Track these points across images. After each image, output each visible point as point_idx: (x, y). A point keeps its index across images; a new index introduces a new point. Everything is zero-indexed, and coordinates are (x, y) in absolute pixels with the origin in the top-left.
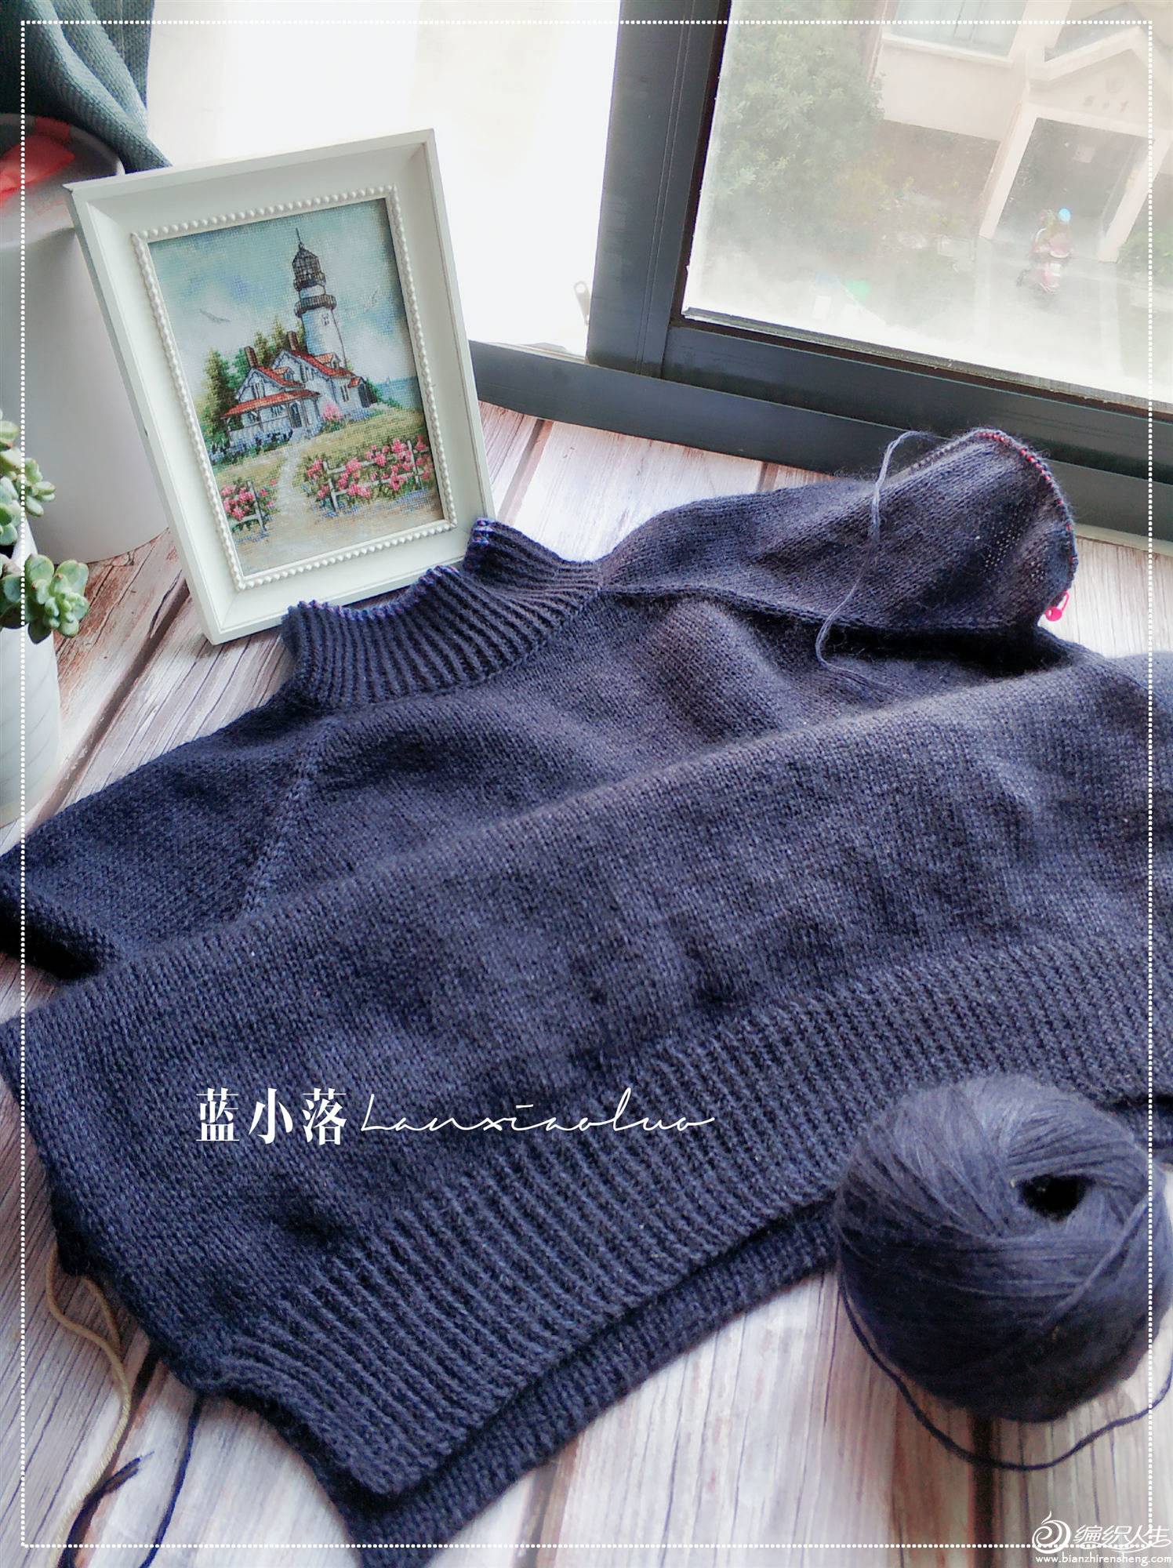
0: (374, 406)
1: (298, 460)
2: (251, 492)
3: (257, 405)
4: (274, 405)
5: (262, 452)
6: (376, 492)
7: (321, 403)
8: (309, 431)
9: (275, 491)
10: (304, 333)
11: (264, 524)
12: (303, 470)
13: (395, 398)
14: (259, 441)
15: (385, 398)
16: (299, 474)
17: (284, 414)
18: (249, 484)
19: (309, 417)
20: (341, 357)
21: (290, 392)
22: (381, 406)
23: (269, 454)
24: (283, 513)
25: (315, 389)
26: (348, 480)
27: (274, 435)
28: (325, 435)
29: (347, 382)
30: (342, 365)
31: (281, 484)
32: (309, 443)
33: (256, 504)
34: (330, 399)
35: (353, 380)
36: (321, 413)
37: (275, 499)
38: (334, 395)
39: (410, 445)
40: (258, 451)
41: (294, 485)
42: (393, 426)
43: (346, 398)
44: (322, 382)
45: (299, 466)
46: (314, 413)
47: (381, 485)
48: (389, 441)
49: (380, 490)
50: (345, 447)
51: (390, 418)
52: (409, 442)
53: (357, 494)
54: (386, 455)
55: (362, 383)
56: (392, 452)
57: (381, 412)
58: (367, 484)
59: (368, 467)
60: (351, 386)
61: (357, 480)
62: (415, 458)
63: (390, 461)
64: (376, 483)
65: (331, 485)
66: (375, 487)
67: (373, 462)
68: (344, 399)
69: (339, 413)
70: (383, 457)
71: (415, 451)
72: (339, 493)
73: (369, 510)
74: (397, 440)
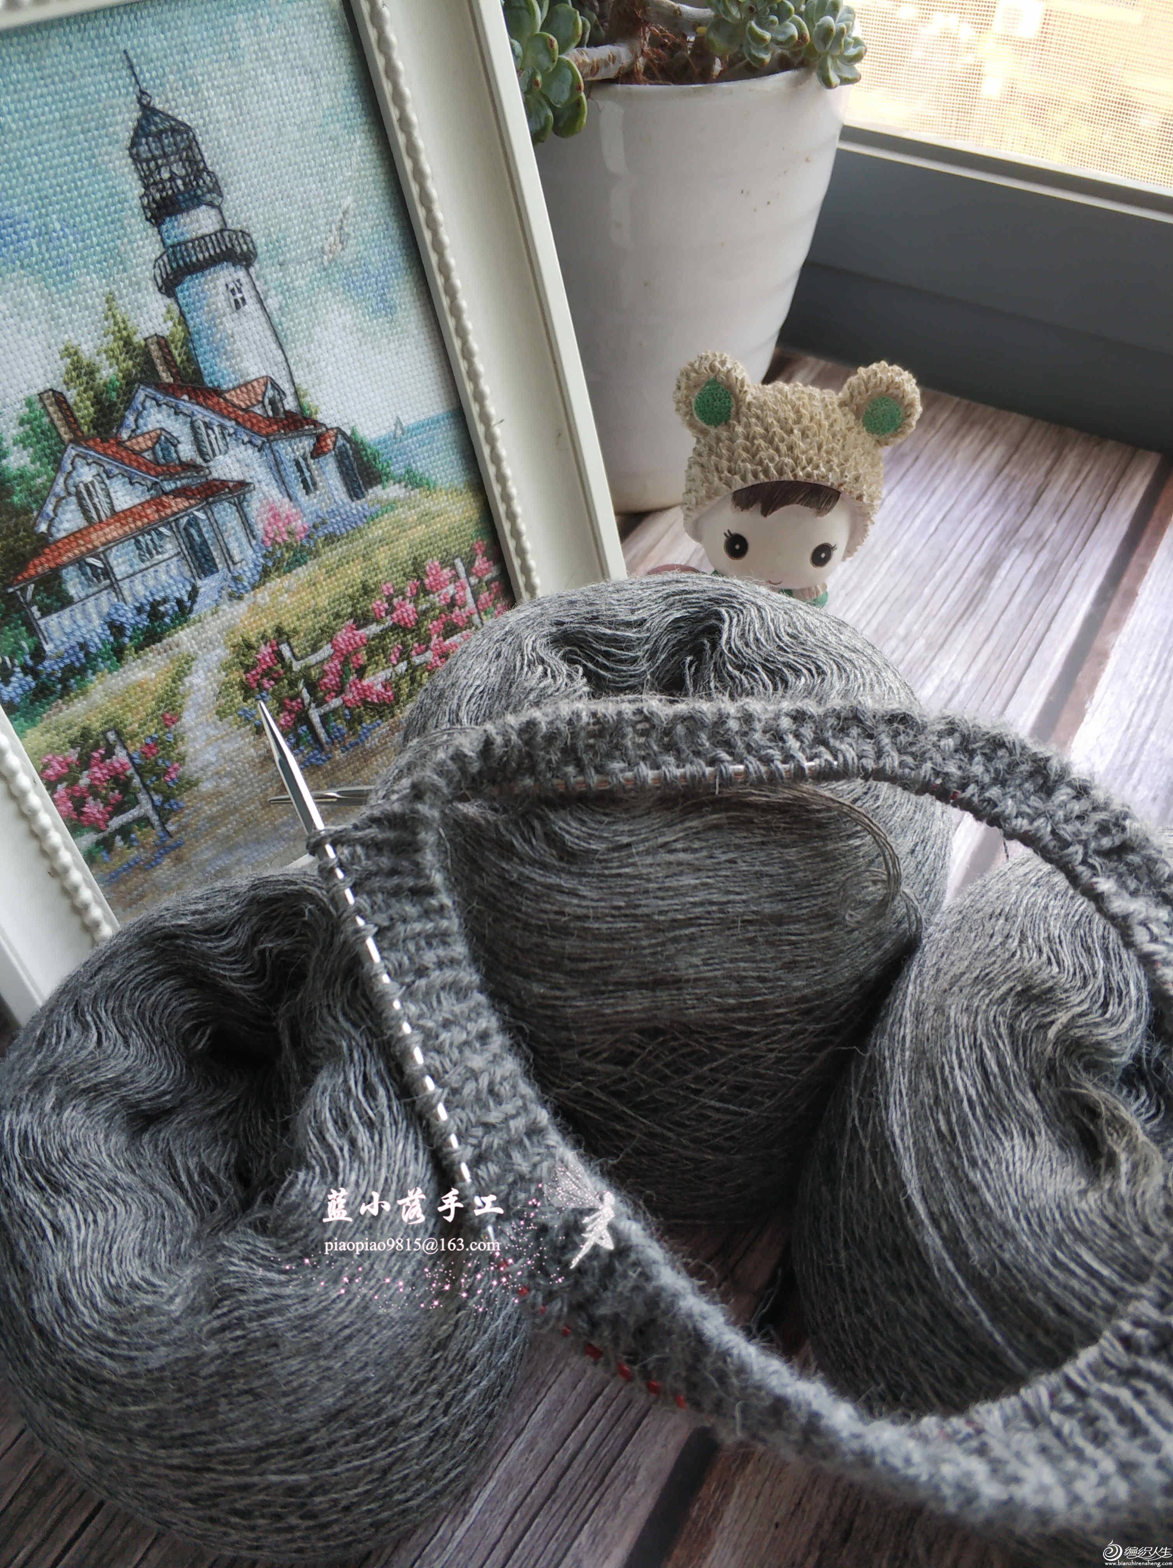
0: (376, 492)
1: (222, 653)
2: (121, 755)
3: (98, 538)
4: (143, 531)
5: (130, 655)
6: (405, 688)
7: (255, 506)
8: (236, 579)
9: (179, 738)
10: (188, 339)
11: (163, 824)
12: (237, 675)
13: (420, 466)
14: (116, 628)
15: (398, 469)
16: (226, 686)
17: (170, 548)
18: (111, 736)
19: (233, 547)
20: (286, 386)
21: (177, 493)
22: (392, 491)
23: (149, 654)
24: (207, 786)
25: (235, 473)
26: (342, 675)
27: (154, 605)
28: (275, 583)
29: (306, 444)
30: (290, 404)
31: (188, 718)
32: (242, 608)
33: (136, 781)
34: (275, 493)
35: (320, 438)
36: (260, 533)
37: (182, 759)
38: (282, 481)
39: (461, 569)
40: (118, 653)
41: (221, 714)
42: (420, 532)
43: (308, 486)
44: (249, 454)
45: (227, 667)
46: (241, 534)
47: (413, 669)
48: (417, 568)
49: (413, 680)
50: (323, 601)
51: (412, 516)
52: (458, 562)
53: (365, 703)
54: (415, 600)
55: (341, 442)
56: (427, 593)
57: (391, 505)
58: (383, 675)
59: (382, 636)
60: (317, 452)
61: (361, 672)
62: (475, 595)
63: (424, 613)
64: (402, 667)
65: (305, 694)
66: (401, 677)
67: (388, 622)
68: (306, 487)
69: (299, 524)
70: (410, 606)
71: (474, 580)
72: (326, 708)
73: (395, 729)
74: (432, 562)
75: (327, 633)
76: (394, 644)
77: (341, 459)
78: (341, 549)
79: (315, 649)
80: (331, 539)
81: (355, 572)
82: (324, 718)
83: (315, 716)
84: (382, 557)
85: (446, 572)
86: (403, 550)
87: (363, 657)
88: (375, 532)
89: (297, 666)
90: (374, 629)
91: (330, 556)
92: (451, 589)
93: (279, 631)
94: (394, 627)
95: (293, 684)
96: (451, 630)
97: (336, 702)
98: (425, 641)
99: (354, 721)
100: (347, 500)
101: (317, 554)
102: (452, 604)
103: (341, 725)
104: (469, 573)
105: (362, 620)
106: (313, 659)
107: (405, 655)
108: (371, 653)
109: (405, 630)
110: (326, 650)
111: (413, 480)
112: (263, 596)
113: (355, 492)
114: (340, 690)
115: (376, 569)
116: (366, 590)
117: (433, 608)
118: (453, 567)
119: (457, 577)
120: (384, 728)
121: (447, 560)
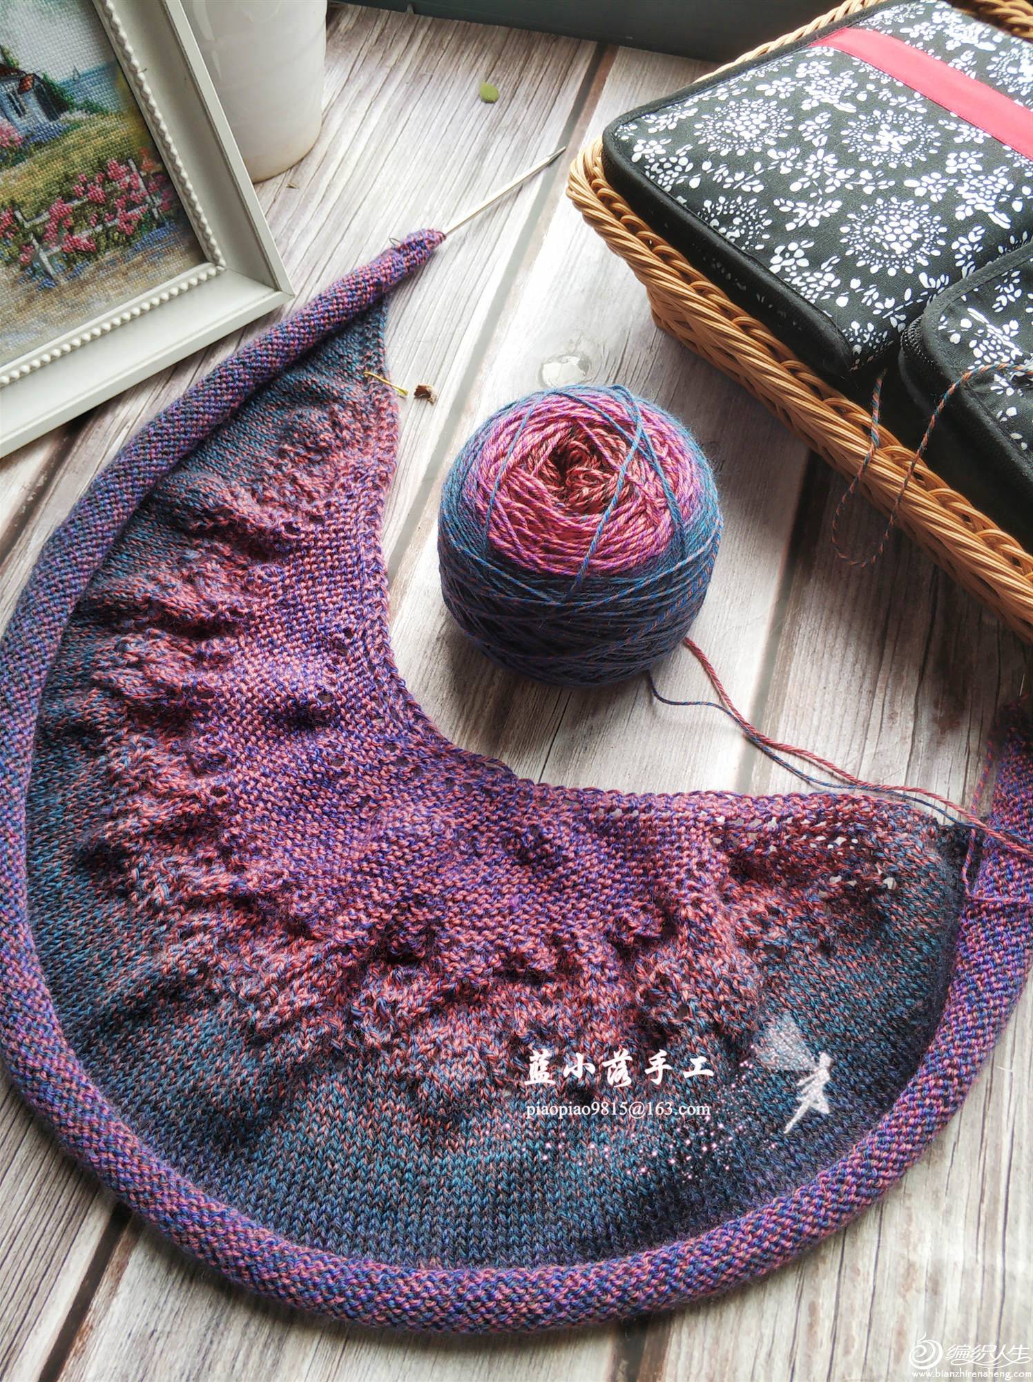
0: (66, 116)
6: (103, 242)
22: (78, 115)
26: (59, 232)
28: (7, 173)
35: (22, 81)
39: (133, 166)
42: (102, 140)
43: (19, 111)
47: (107, 231)
48: (101, 165)
49: (108, 237)
50: (39, 185)
51: (94, 131)
52: (131, 162)
53: (76, 250)
54: (103, 185)
55: (36, 82)
56: (110, 181)
57: (78, 124)
58: (85, 233)
59: (82, 208)
61: (71, 230)
62: (145, 184)
63: (110, 194)
64: (99, 228)
65: (35, 243)
66: (99, 234)
67: (86, 199)
68: (18, 113)
69: (16, 136)
70: (100, 189)
71: (143, 173)
72: (51, 252)
73: (99, 268)
74: (112, 161)
75: (44, 205)
76: (91, 212)
77: (38, 94)
78: (48, 153)
79: (38, 214)
80: (39, 146)
81: (59, 168)
82: (50, 259)
83: (44, 257)
84: (76, 157)
85: (123, 168)
86: (90, 153)
87: (71, 221)
88: (69, 141)
89: (27, 225)
90: (76, 203)
92: (128, 179)
93: (14, 203)
94: (89, 202)
95: (26, 236)
96: (131, 205)
97: (56, 249)
98: (113, 212)
99: (70, 261)
100: (47, 122)
101: (31, 155)
102: (130, 188)
103: (62, 263)
104: (139, 169)
105: (67, 197)
106: (37, 221)
107: (100, 221)
108: (76, 219)
109: (98, 204)
110: (46, 215)
111: (91, 109)
113: (53, 117)
114: (59, 242)
115: (73, 165)
116: (68, 179)
117: (116, 190)
118: (127, 164)
119: (131, 171)
120: (91, 267)
121: (123, 160)
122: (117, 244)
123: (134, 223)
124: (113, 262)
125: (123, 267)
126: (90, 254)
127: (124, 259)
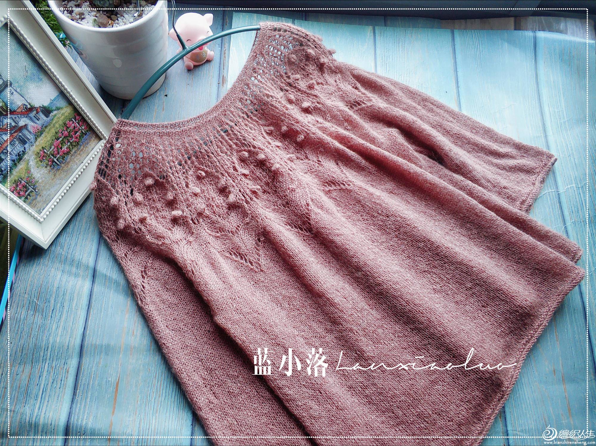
0: (52, 114)
1: (34, 156)
2: (23, 182)
4: (11, 142)
5: (17, 164)
6: (71, 147)
7: (30, 128)
8: (31, 142)
9: (32, 175)
10: (5, 104)
11: (35, 191)
12: (38, 159)
13: (58, 105)
14: (14, 161)
15: (54, 108)
16: (37, 162)
17: (17, 142)
18: (20, 179)
19: (29, 137)
20: (27, 104)
21: (14, 132)
23: (21, 163)
24: (40, 181)
25: (24, 124)
26: (58, 150)
27: (19, 154)
28: (39, 140)
29: (35, 112)
30: (29, 106)
31: (32, 171)
32: (34, 147)
33: (27, 185)
34: (32, 124)
35: (37, 110)
36: (32, 132)
37: (34, 178)
38: (33, 121)
40: (15, 165)
41: (38, 167)
42: (63, 117)
44: (25, 119)
45: (36, 159)
46: (29, 134)
47: (71, 143)
48: (65, 124)
49: (72, 145)
50: (49, 139)
51: (60, 115)
52: (73, 119)
53: (64, 153)
54: (67, 130)
55: (41, 109)
56: (68, 128)
57: (55, 115)
58: (65, 147)
59: (63, 140)
60: (37, 113)
61: (61, 148)
62: (79, 124)
63: (69, 132)
64: (69, 143)
65: (52, 157)
66: (69, 146)
67: (63, 137)
68: (38, 120)
69: (39, 127)
70: (66, 132)
71: (77, 121)
72: (57, 158)
73: (72, 155)
74: (67, 122)
75: (52, 144)
76: (65, 140)
77: (42, 111)
78: (49, 128)
79: (50, 148)
80: (46, 127)
81: (53, 131)
82: (57, 160)
83: (55, 160)
84: (57, 125)
85: (71, 122)
86: (61, 122)
87: (60, 145)
88: (54, 121)
89: (48, 153)
90: (61, 139)
91: (47, 130)
92: (73, 125)
93: (43, 148)
94: (64, 137)
95: (49, 156)
96: (76, 132)
97: (58, 156)
98: (72, 137)
99: (63, 158)
100: (46, 118)
101: (45, 131)
103: (61, 160)
104: (76, 120)
105: (57, 139)
106: (51, 150)
107: (68, 141)
108: (62, 144)
109: (67, 137)
110: (53, 147)
111: (58, 109)
112: (37, 143)
113: (47, 116)
114: (58, 153)
115: (57, 128)
116: (56, 133)
118: (72, 120)
119: (73, 122)
120: (69, 157)
121: (70, 120)
122: (75, 146)
123: (78, 137)
124: (75, 152)
125: (79, 152)
126: (68, 153)
127: (78, 149)
